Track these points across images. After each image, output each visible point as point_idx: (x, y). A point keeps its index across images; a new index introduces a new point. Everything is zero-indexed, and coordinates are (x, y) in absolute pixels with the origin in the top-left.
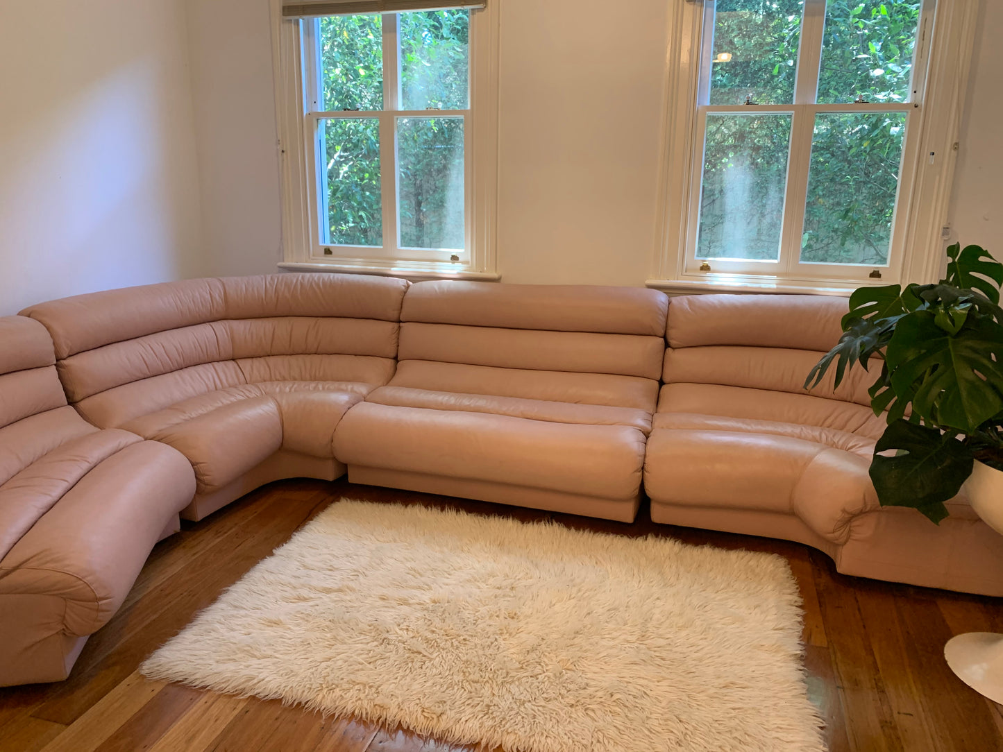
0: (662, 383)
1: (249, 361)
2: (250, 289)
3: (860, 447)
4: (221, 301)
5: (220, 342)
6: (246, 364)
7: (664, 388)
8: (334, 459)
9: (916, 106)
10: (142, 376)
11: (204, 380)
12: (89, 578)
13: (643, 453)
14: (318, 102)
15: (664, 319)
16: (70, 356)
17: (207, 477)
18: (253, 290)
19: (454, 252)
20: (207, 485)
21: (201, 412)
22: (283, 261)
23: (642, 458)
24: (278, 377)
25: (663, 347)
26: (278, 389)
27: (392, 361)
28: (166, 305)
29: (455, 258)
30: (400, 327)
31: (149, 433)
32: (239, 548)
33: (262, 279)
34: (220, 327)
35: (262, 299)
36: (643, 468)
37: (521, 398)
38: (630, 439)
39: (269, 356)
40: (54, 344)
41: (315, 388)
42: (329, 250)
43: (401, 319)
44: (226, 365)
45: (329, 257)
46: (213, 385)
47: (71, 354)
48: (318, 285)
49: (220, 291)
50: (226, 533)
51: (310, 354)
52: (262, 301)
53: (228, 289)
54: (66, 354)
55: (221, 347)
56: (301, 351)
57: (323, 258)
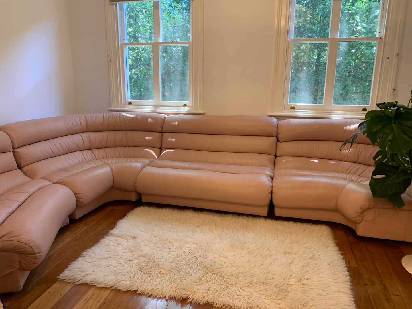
0: (276, 157)
1: (97, 150)
2: (97, 119)
3: (363, 182)
4: (84, 124)
5: (84, 141)
6: (96, 151)
7: (277, 158)
8: (136, 191)
9: (381, 38)
10: (51, 157)
11: (78, 158)
12: (31, 244)
13: (271, 186)
14: (125, 39)
15: (276, 129)
16: (18, 147)
17: (81, 199)
18: (98, 119)
19: (185, 102)
20: (81, 203)
21: (77, 172)
22: (111, 108)
23: (271, 188)
24: (110, 157)
25: (276, 141)
26: (110, 162)
27: (160, 149)
28: (61, 125)
29: (185, 105)
30: (162, 135)
31: (55, 181)
32: (96, 230)
33: (102, 115)
34: (84, 135)
35: (102, 123)
36: (272, 192)
37: (216, 164)
38: (265, 180)
39: (106, 148)
40: (11, 142)
41: (126, 161)
42: (130, 103)
43: (163, 131)
44: (87, 152)
45: (130, 106)
46: (82, 160)
49: (84, 120)
50: (89, 224)
51: (123, 147)
52: (102, 124)
53: (87, 119)
54: (16, 147)
55: (85, 144)
56: (119, 146)
57: (128, 106)
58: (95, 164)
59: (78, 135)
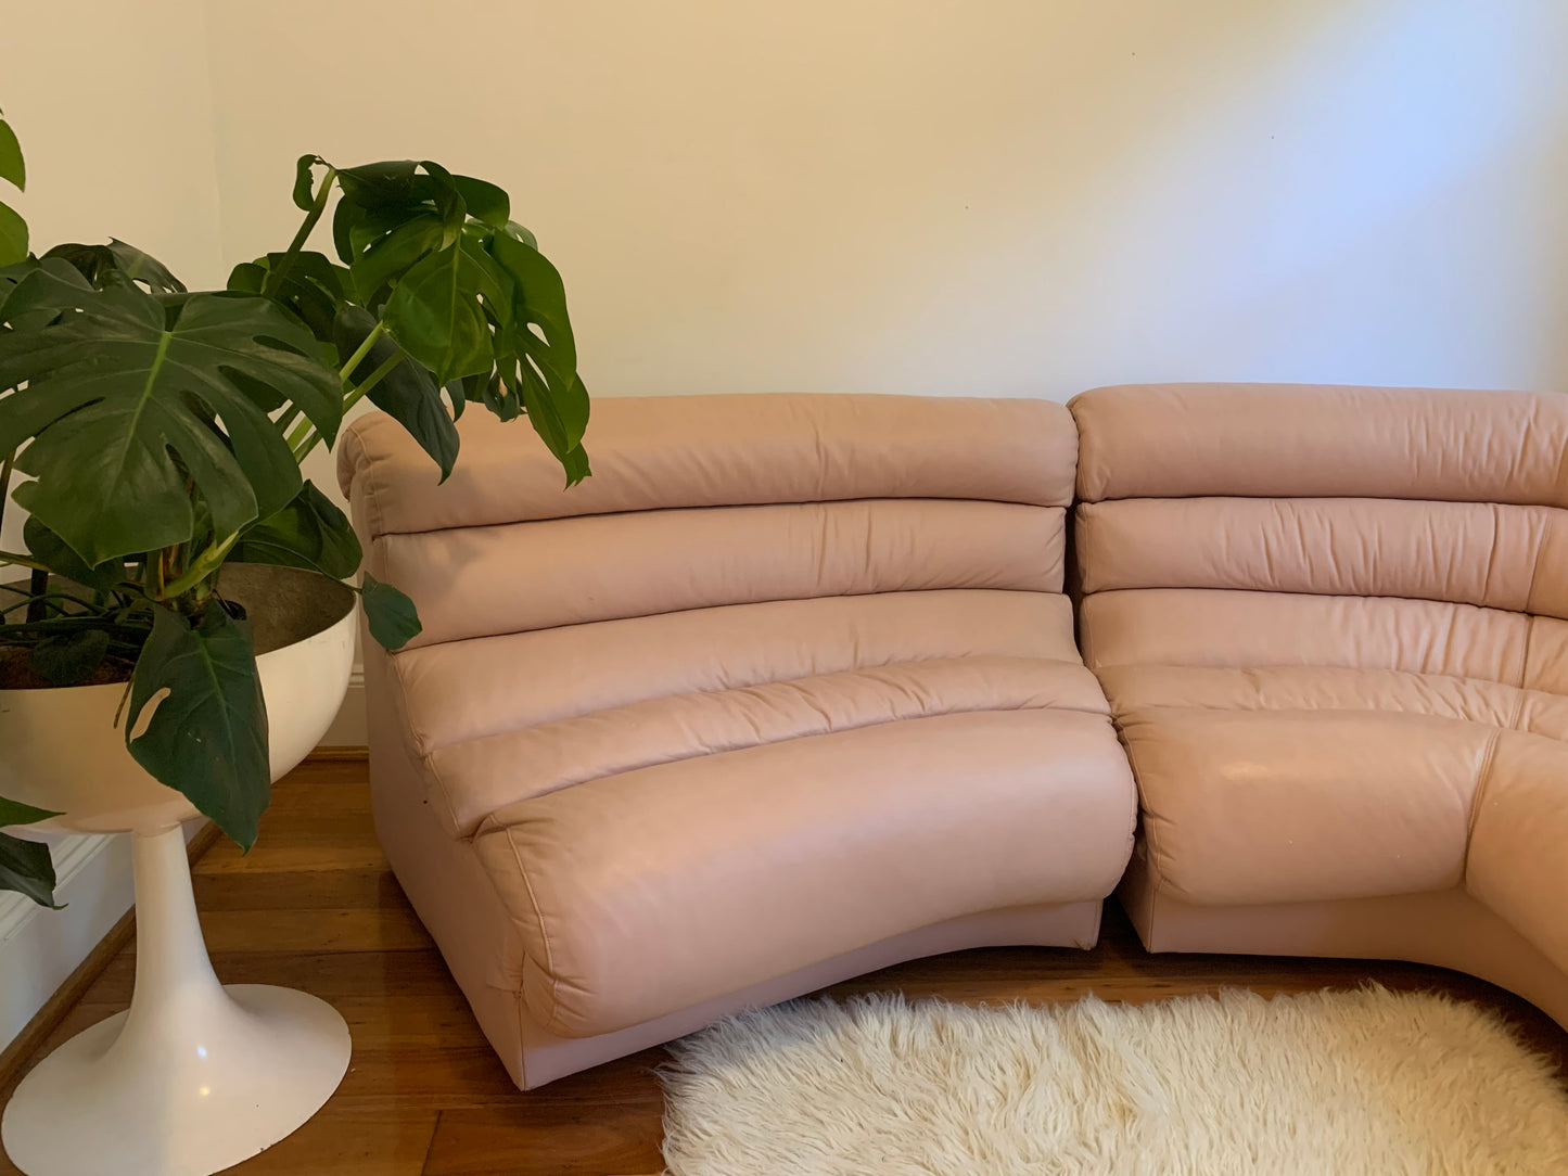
5: (1499, 558)
6: (1553, 634)
11: (1401, 642)
16: (1103, 499)
17: (1164, 858)
28: (1381, 437)
34: (1520, 521)
40: (1077, 464)
44: (1491, 621)
46: (1419, 659)
47: (1110, 495)
54: (1093, 494)
59: (1482, 513)
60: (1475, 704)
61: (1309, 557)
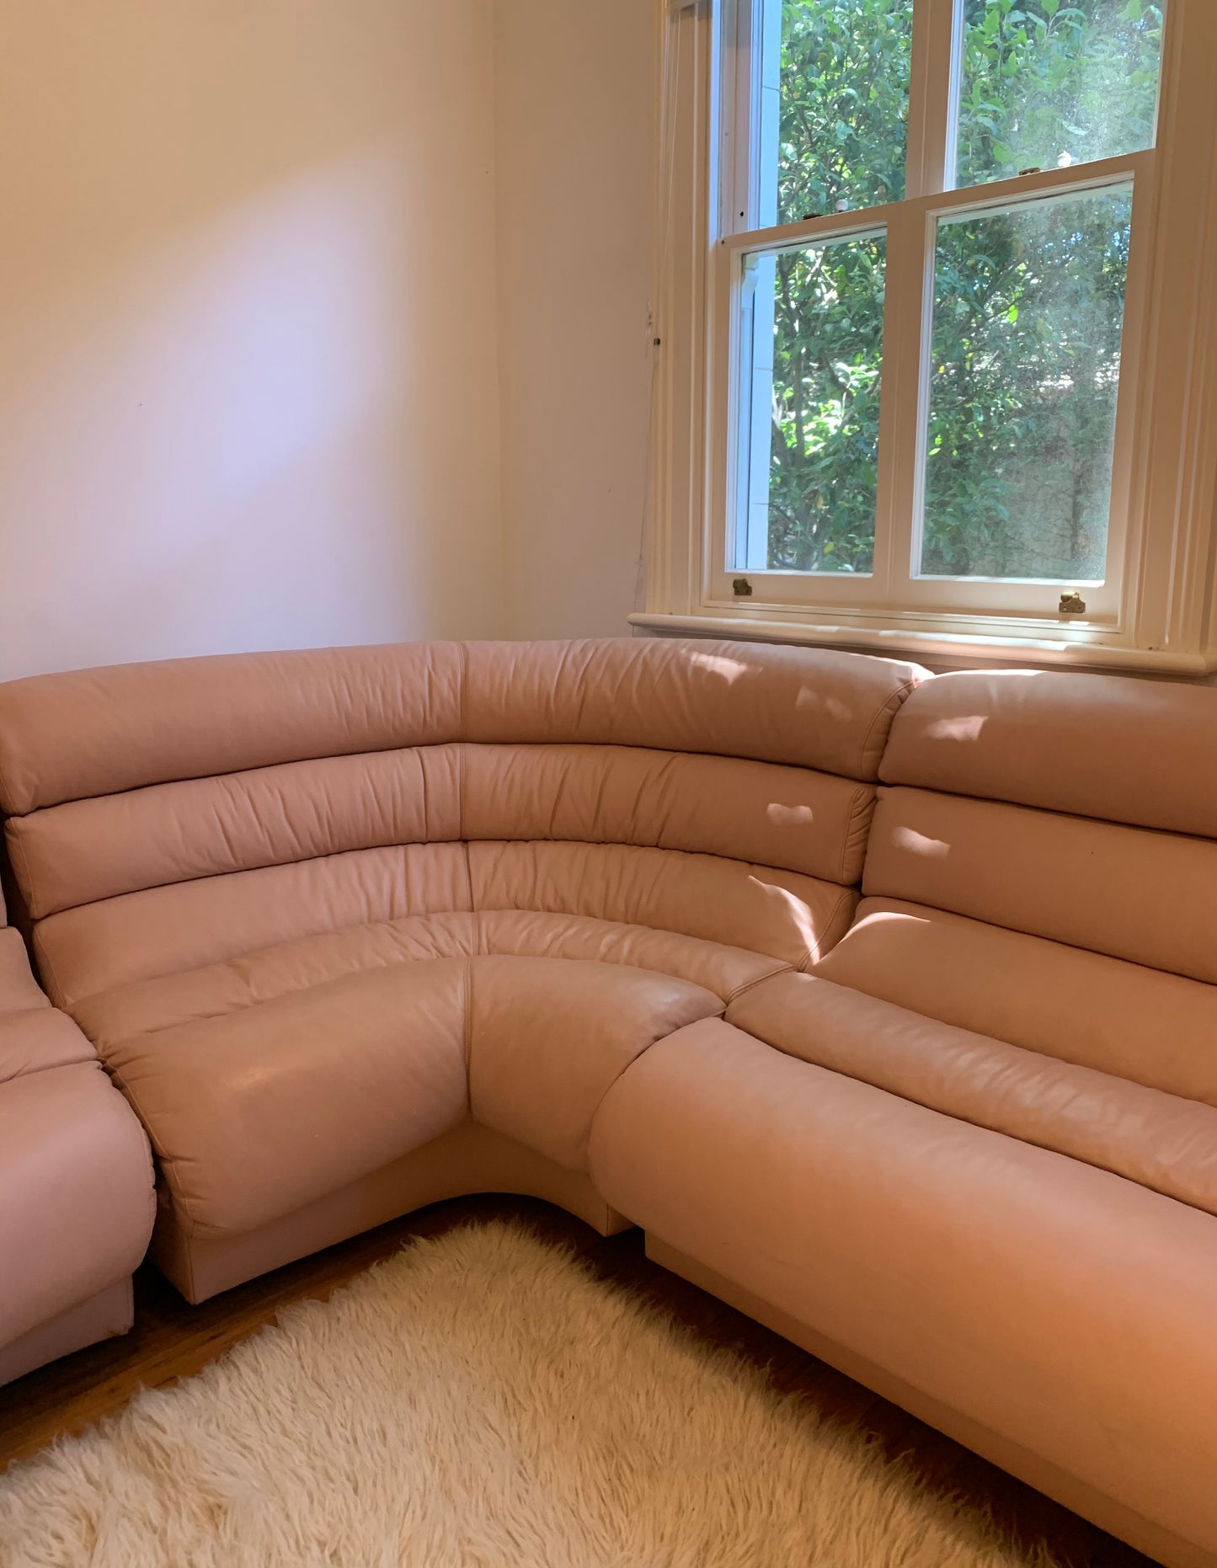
1: (495, 849)
4: (451, 698)
5: (431, 795)
6: (486, 856)
10: (214, 868)
11: (366, 890)
16: (42, 807)
17: (192, 1201)
18: (531, 675)
19: (1071, 586)
22: (644, 612)
24: (550, 901)
27: (846, 892)
28: (309, 701)
29: (1071, 607)
30: (875, 799)
31: (112, 1042)
33: (561, 649)
34: (440, 759)
35: (548, 698)
39: (546, 839)
42: (746, 584)
43: (882, 775)
44: (436, 855)
45: (744, 603)
46: (386, 903)
47: (40, 803)
48: (682, 669)
49: (455, 679)
51: (643, 846)
52: (548, 703)
53: (472, 668)
54: (21, 807)
55: (432, 811)
56: (620, 836)
57: (730, 604)
58: (428, 940)
59: (410, 757)
60: (442, 939)
61: (268, 831)
